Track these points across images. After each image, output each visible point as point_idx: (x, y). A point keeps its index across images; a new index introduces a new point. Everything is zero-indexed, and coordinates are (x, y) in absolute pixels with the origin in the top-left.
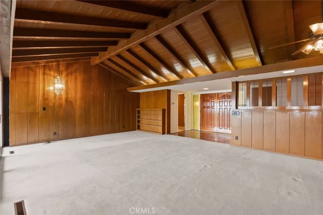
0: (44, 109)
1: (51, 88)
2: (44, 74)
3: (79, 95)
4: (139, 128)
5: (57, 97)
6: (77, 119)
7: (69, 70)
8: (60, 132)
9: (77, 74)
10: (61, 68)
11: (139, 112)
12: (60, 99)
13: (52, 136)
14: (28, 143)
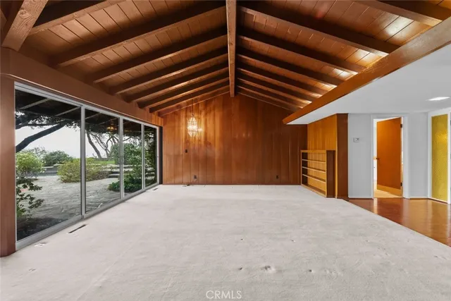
0: (186, 151)
1: (194, 127)
2: (186, 116)
3: (218, 134)
4: (305, 182)
5: (197, 139)
6: (216, 163)
7: (208, 108)
8: (200, 176)
9: (216, 111)
10: (201, 108)
11: (305, 156)
12: (199, 140)
13: (193, 179)
14: (175, 184)
